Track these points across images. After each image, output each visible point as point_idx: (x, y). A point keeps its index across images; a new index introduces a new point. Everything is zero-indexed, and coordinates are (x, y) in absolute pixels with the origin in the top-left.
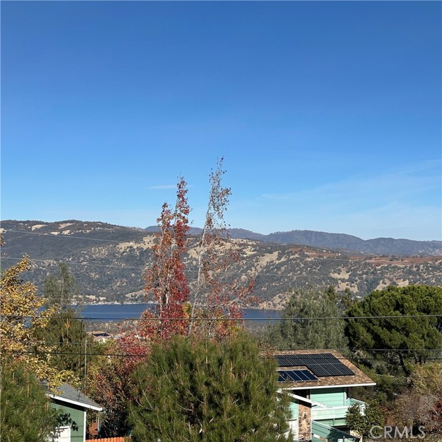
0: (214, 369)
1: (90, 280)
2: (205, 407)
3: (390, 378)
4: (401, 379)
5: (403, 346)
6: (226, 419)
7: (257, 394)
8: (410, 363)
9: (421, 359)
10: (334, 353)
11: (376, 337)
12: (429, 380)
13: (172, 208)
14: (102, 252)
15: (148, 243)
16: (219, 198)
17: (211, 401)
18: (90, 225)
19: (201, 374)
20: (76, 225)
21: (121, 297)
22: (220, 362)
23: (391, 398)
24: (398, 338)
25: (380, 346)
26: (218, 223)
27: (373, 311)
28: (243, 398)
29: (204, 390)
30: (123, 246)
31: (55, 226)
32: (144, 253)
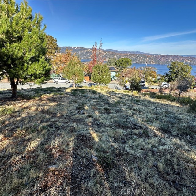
0: (102, 68)
1: (81, 56)
2: (101, 73)
3: (120, 70)
4: (122, 70)
5: (123, 66)
6: (103, 74)
7: (107, 71)
8: (123, 68)
9: (125, 68)
10: (114, 67)
11: (119, 65)
12: (125, 71)
13: (95, 46)
14: (82, 52)
15: (88, 50)
16: (101, 45)
17: (101, 72)
18: (80, 47)
19: (100, 69)
20: (78, 47)
21: (85, 58)
22: (103, 67)
23: (120, 73)
24: (122, 65)
25: (120, 66)
26: (100, 48)
27: (119, 61)
28: (105, 72)
29: (101, 71)
30: (85, 51)
31: (75, 47)
32: (88, 52)
